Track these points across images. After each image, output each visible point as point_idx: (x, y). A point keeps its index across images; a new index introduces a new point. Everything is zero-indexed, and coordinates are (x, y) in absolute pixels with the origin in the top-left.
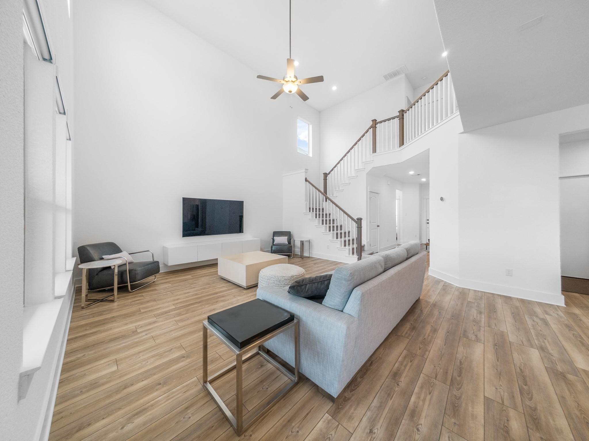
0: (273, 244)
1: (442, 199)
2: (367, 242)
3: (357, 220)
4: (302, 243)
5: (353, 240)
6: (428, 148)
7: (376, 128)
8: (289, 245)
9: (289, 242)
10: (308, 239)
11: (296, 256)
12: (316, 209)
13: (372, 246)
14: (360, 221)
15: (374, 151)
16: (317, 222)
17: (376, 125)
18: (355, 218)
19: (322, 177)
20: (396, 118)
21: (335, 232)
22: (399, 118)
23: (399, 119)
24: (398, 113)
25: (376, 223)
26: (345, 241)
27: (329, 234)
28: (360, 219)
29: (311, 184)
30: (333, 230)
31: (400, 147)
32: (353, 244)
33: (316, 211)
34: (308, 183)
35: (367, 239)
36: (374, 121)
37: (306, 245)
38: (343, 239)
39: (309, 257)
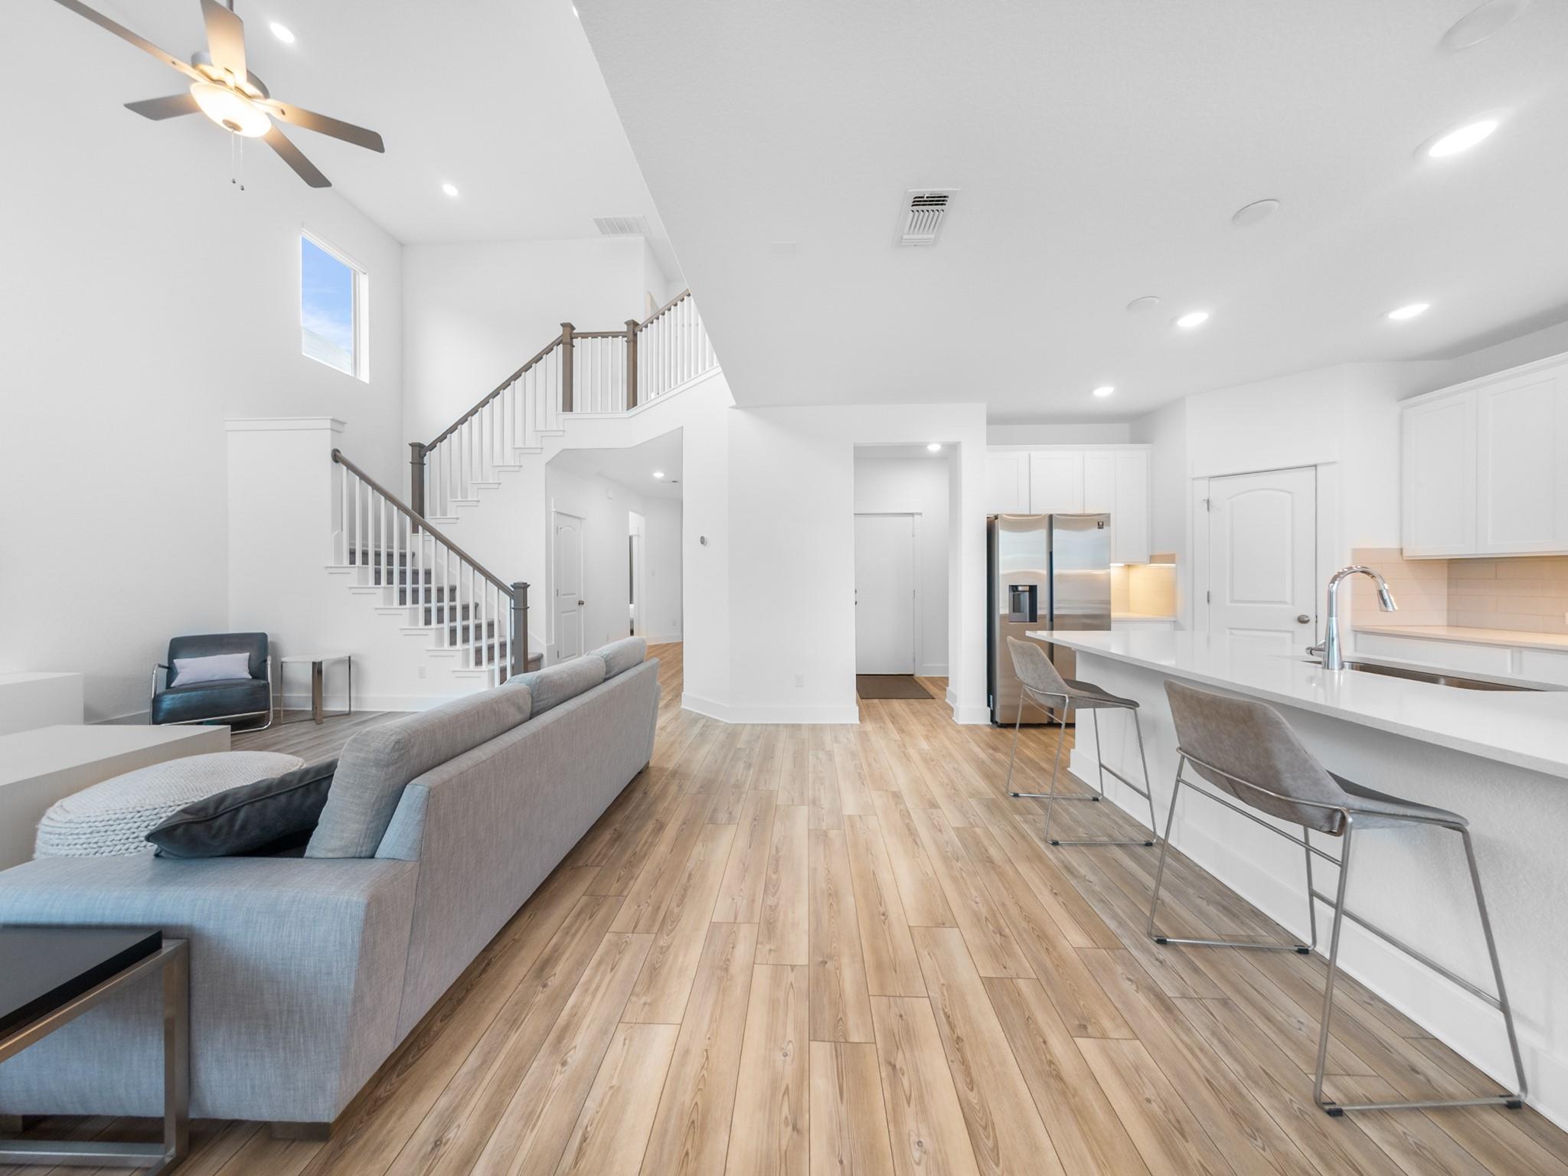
0: (168, 686)
1: (703, 541)
2: (548, 647)
3: (513, 589)
4: (317, 669)
5: (503, 646)
6: (681, 425)
7: (574, 346)
8: (256, 682)
9: (258, 671)
10: (344, 655)
11: (289, 716)
12: (378, 555)
13: (563, 656)
14: (522, 591)
15: (568, 405)
16: (382, 596)
17: (572, 339)
18: (509, 583)
19: (408, 454)
20: (620, 337)
21: (446, 625)
22: (626, 339)
23: (626, 341)
24: (626, 326)
25: (575, 596)
26: (478, 651)
27: (424, 632)
28: (522, 586)
29: (357, 474)
30: (440, 620)
31: (628, 410)
32: (503, 656)
33: (378, 562)
34: (345, 468)
35: (548, 639)
36: (568, 327)
37: (336, 679)
38: (472, 645)
39: (349, 714)
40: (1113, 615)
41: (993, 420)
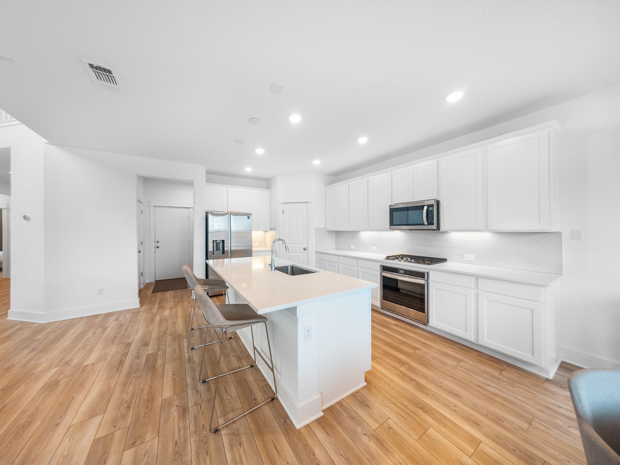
1: (25, 218)
40: (253, 249)
41: (208, 172)
